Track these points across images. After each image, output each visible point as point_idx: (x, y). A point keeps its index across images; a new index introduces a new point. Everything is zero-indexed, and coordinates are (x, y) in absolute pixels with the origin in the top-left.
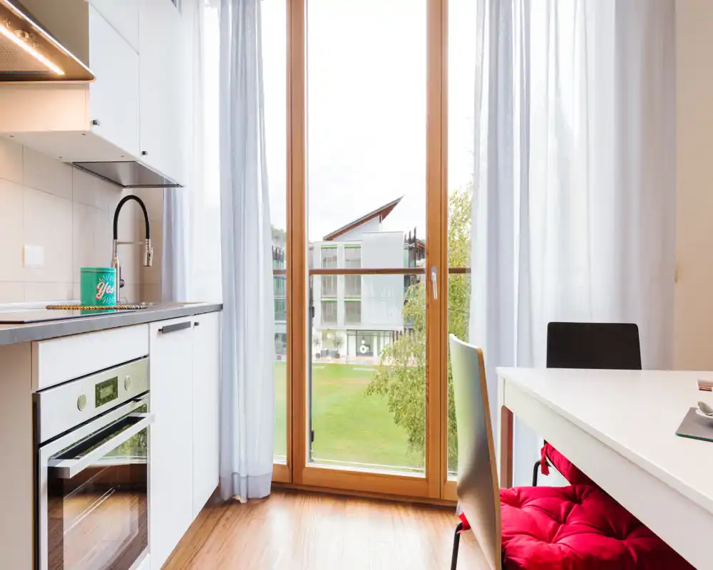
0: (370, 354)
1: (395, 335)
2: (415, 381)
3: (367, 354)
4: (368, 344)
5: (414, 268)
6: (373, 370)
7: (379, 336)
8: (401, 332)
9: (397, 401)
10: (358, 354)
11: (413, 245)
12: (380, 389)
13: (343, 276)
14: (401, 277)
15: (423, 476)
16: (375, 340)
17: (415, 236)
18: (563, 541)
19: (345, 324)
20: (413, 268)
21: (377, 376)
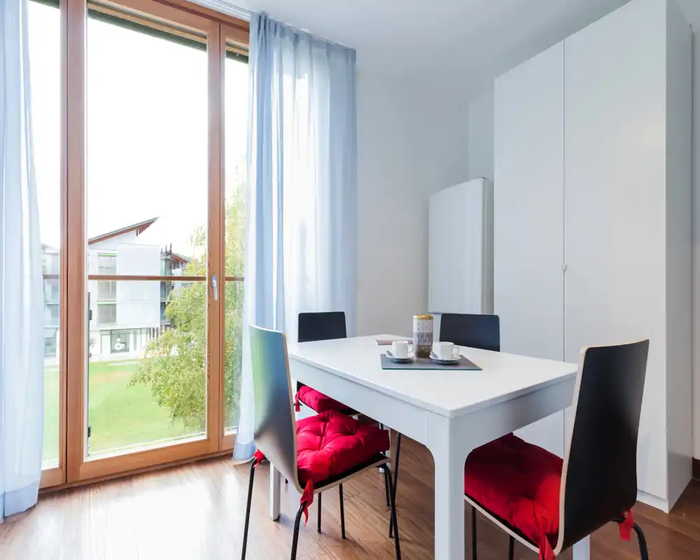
0: (126, 350)
1: (152, 332)
2: (178, 367)
3: (122, 350)
4: (124, 341)
5: (170, 276)
6: (135, 363)
7: (135, 333)
8: (157, 328)
9: (160, 386)
10: (113, 351)
11: (169, 257)
12: (143, 378)
13: (96, 282)
14: (158, 283)
15: (205, 437)
16: (132, 337)
17: (170, 251)
18: (327, 446)
19: (98, 325)
20: (168, 275)
21: (140, 368)
